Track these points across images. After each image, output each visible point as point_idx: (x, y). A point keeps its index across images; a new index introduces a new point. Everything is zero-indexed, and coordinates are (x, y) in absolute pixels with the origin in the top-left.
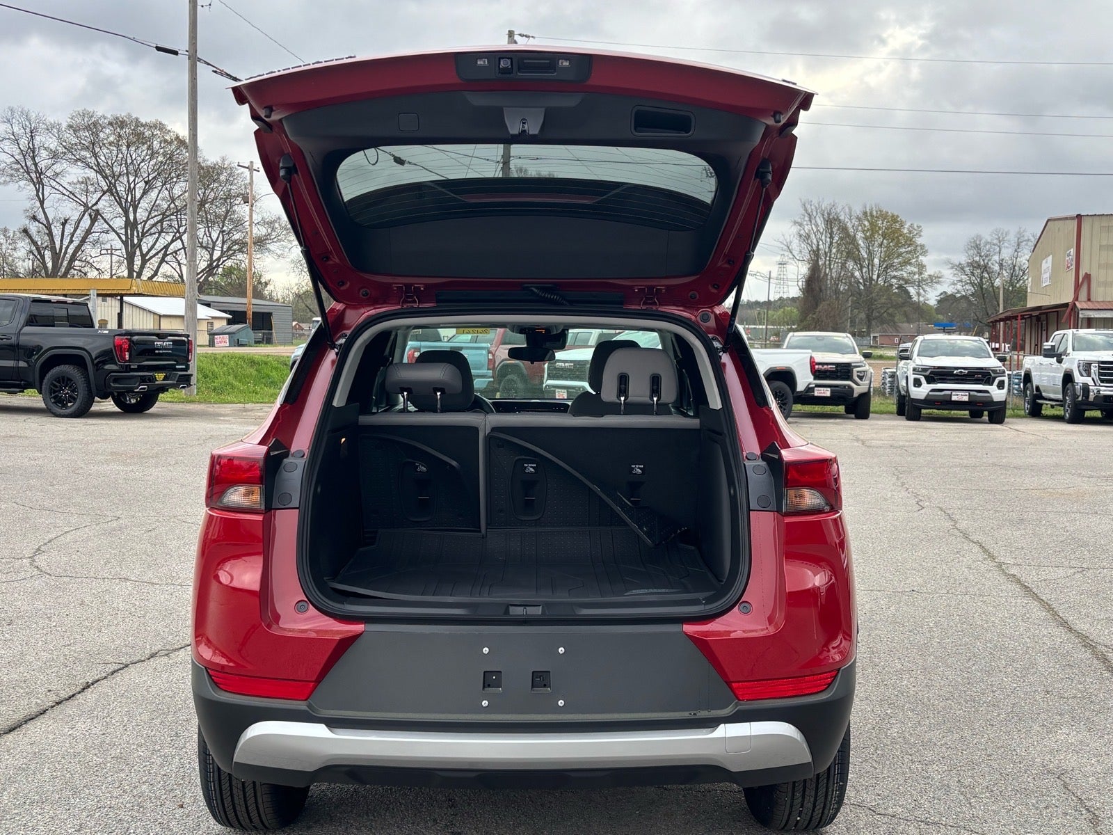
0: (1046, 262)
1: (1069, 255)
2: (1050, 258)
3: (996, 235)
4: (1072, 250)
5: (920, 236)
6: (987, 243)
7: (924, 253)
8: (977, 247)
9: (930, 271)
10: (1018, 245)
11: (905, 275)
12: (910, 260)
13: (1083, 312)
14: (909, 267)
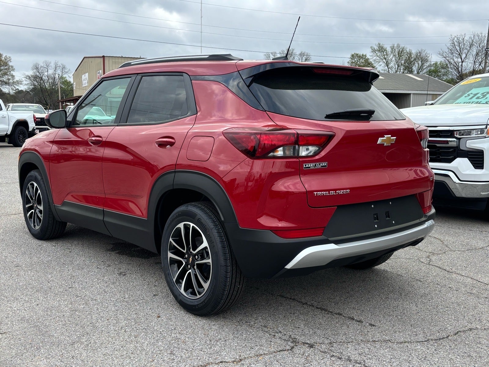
0: (85, 76)
1: (99, 73)
2: (87, 74)
3: (45, 63)
4: (101, 71)
5: (11, 62)
6: (42, 67)
7: (13, 70)
8: (37, 68)
9: (17, 79)
10: (56, 68)
11: (5, 80)
12: (7, 73)
13: (110, 98)
14: (6, 76)
